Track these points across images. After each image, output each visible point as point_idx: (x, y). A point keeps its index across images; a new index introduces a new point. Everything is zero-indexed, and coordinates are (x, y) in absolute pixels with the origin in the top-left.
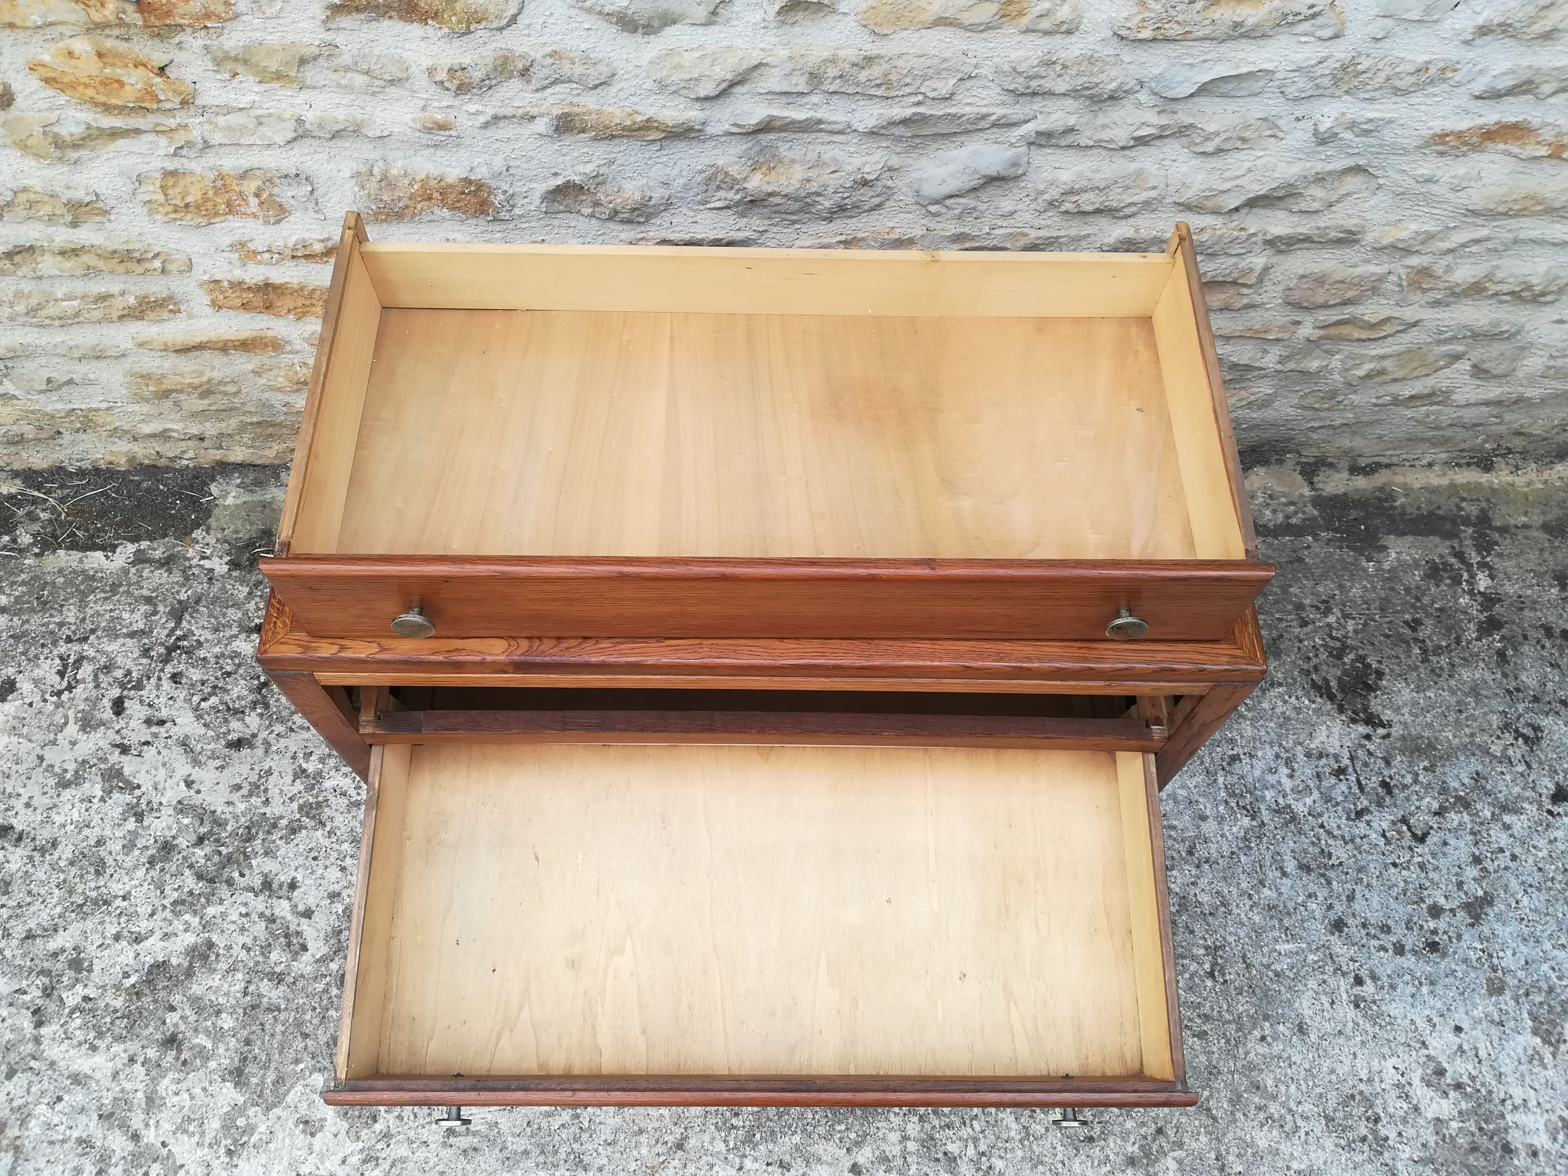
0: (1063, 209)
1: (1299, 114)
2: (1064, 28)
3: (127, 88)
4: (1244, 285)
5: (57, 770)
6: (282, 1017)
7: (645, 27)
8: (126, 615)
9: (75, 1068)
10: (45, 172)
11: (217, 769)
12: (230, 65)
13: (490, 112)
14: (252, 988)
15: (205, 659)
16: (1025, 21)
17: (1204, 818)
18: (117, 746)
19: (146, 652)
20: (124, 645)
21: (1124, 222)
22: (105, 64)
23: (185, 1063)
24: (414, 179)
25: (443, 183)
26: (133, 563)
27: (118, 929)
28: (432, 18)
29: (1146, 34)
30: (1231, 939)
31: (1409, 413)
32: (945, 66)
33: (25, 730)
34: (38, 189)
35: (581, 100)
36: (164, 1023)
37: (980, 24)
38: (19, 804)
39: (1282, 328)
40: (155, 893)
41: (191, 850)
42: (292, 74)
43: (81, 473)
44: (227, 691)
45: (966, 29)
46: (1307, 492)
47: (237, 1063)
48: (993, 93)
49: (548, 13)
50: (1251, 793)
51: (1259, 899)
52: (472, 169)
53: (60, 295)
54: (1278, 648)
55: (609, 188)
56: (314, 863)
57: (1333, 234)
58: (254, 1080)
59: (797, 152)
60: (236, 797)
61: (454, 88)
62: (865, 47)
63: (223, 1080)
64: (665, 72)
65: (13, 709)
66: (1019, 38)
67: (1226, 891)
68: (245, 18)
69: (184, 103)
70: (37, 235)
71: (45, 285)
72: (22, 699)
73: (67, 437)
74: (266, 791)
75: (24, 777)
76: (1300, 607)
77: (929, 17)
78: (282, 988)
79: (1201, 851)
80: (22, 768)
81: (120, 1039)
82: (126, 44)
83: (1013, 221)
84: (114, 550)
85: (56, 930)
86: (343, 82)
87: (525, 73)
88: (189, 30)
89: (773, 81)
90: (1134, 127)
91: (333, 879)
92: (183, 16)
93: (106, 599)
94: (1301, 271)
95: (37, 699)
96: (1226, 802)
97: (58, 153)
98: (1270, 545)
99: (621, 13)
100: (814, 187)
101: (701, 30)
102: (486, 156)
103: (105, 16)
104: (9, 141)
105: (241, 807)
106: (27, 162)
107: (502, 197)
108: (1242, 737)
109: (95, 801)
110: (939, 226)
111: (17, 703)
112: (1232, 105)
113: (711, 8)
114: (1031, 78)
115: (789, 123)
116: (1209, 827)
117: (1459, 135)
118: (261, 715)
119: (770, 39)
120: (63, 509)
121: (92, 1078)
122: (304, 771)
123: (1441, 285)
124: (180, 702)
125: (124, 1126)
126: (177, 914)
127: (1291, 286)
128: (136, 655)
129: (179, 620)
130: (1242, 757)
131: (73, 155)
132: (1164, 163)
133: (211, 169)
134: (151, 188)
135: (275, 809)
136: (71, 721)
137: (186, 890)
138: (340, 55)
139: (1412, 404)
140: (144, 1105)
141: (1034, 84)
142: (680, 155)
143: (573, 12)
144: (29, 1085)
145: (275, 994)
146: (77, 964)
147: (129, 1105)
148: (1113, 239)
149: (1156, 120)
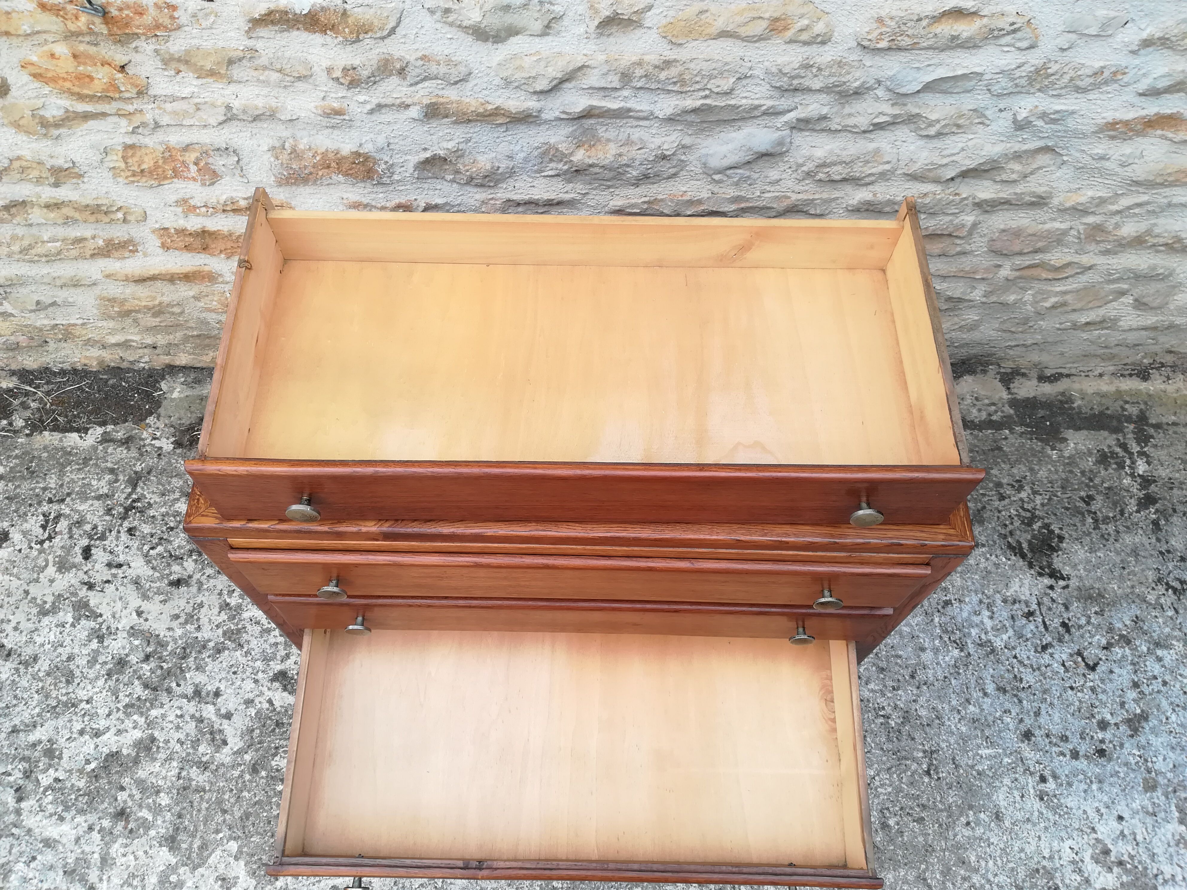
0: (818, 177)
1: (1001, 106)
2: (819, 39)
3: (96, 82)
4: (957, 237)
5: (39, 601)
6: (207, 797)
7: (494, 37)
8: (94, 483)
9: (47, 834)
10: (34, 145)
11: (161, 602)
12: (174, 65)
13: (375, 101)
14: (184, 773)
15: (153, 517)
16: (789, 34)
17: (923, 649)
18: (85, 584)
19: (109, 511)
20: (92, 505)
21: (865, 189)
22: (79, 63)
23: (131, 831)
24: (316, 152)
25: (339, 156)
26: (101, 442)
27: (83, 726)
28: (330, 29)
29: (883, 44)
30: (944, 745)
31: (1085, 336)
32: (727, 68)
33: (15, 571)
34: (28, 158)
35: (445, 93)
36: (116, 800)
37: (754, 36)
38: (9, 628)
39: (987, 270)
40: (111, 698)
41: (140, 665)
42: (223, 72)
43: (63, 372)
44: (170, 542)
45: (743, 39)
46: (1005, 395)
47: (171, 832)
48: (763, 89)
49: (419, 26)
50: (960, 630)
51: (966, 714)
52: (361, 145)
53: (45, 238)
54: (982, 517)
55: (467, 160)
56: (234, 676)
57: (1027, 199)
58: (184, 846)
59: (611, 134)
60: (175, 624)
61: (347, 83)
62: (665, 53)
63: (161, 846)
64: (510, 72)
65: (7, 554)
66: (784, 47)
67: (940, 707)
68: (186, 28)
69: (140, 93)
70: (28, 193)
71: (34, 230)
72: (14, 546)
73: (52, 345)
74: (198, 619)
75: (13, 607)
76: (999, 485)
77: (713, 31)
78: (207, 774)
79: (921, 676)
80: (12, 600)
81: (81, 812)
82: (95, 48)
83: (778, 187)
84: (86, 431)
85: (35, 726)
86: (261, 78)
87: (402, 72)
88: (143, 38)
89: (593, 79)
90: (873, 116)
91: (248, 689)
92: (138, 27)
93: (79, 469)
94: (1002, 227)
95: (25, 546)
96: (941, 637)
97: (44, 131)
98: (976, 437)
99: (475, 26)
100: (624, 160)
101: (537, 39)
102: (372, 135)
103: (78, 27)
104: (6, 121)
105: (179, 632)
106: (20, 137)
107: (384, 166)
108: (953, 586)
109: (68, 626)
110: (721, 191)
111: (9, 550)
112: (950, 100)
113: (546, 23)
114: (793, 78)
115: (606, 111)
116: (927, 657)
117: (1126, 123)
118: (196, 561)
119: (590, 47)
120: (48, 400)
121: (59, 842)
122: (228, 604)
123: (1111, 238)
124: (134, 550)
125: (83, 880)
126: (128, 715)
127: (994, 238)
128: (101, 513)
129: (135, 486)
130: (953, 602)
131: (55, 132)
132: (896, 143)
133: (161, 143)
134: (115, 158)
135: (205, 634)
136: (51, 564)
137: (135, 696)
138: (260, 57)
139: (1086, 329)
140: (99, 864)
141: (795, 82)
142: (521, 135)
143: (439, 26)
144: (11, 847)
145: (201, 779)
146: (50, 753)
147: (87, 864)
148: (856, 201)
149: (890, 110)
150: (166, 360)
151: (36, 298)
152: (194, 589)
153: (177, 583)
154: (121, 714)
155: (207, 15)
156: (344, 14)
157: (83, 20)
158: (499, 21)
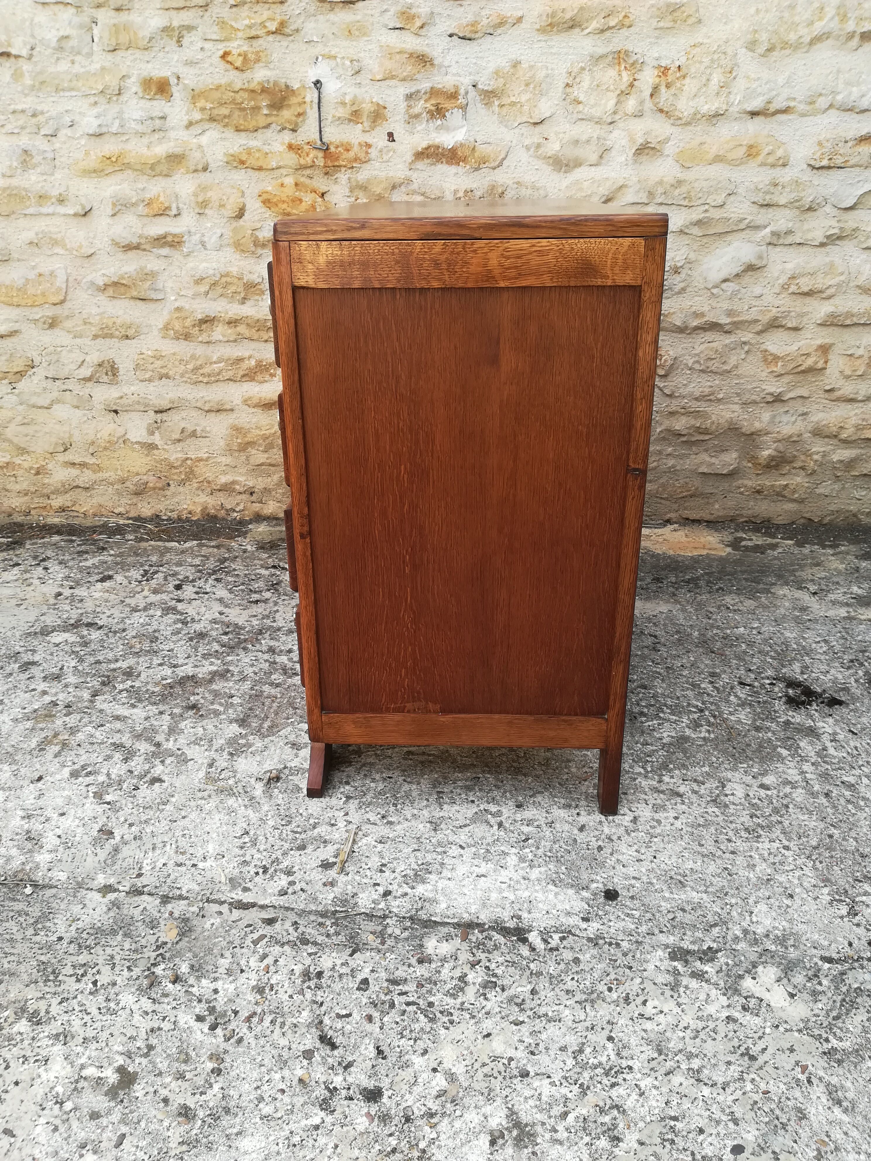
0: (791, 290)
2: (781, 162)
3: (303, 203)
5: (132, 606)
7: (566, 166)
8: (189, 560)
9: (118, 713)
10: (242, 262)
11: (241, 609)
12: (356, 192)
14: (256, 688)
15: (237, 575)
16: (760, 159)
18: (175, 599)
19: (199, 571)
20: (185, 568)
21: (827, 302)
22: (297, 190)
23: (202, 716)
26: (196, 546)
27: (162, 662)
28: (462, 161)
29: (825, 163)
32: (719, 186)
33: (115, 592)
34: (235, 274)
36: (189, 699)
37: (737, 160)
38: (103, 616)
40: (191, 650)
41: (219, 636)
42: (386, 196)
43: (170, 519)
44: (251, 585)
45: (730, 165)
47: (242, 717)
48: (746, 207)
49: (518, 160)
53: (215, 359)
58: (254, 725)
62: (678, 175)
63: (231, 723)
64: (573, 192)
66: (758, 169)
68: (373, 162)
70: (220, 309)
71: (210, 349)
72: (116, 582)
73: (172, 489)
77: (710, 156)
81: (154, 704)
82: (310, 180)
83: (761, 302)
84: (185, 542)
85: (117, 661)
86: (410, 200)
87: (502, 194)
88: (344, 169)
89: (629, 197)
90: (825, 230)
92: (343, 161)
93: (177, 555)
95: (125, 582)
99: (555, 156)
101: (593, 169)
103: (306, 162)
104: (232, 241)
105: (256, 623)
106: (235, 256)
109: (156, 617)
110: (719, 305)
113: (600, 154)
114: (767, 193)
118: (273, 593)
119: (629, 171)
120: (156, 528)
121: (129, 718)
124: (219, 587)
125: (149, 740)
126: (205, 659)
128: (193, 572)
129: (223, 563)
132: (845, 257)
136: (146, 590)
137: (213, 650)
138: (413, 184)
140: (166, 732)
141: (768, 197)
143: (531, 159)
144: (81, 719)
145: (273, 691)
146: (129, 673)
147: (155, 731)
148: (822, 314)
149: (837, 225)
150: (257, 507)
151: (183, 425)
152: (272, 605)
153: (257, 602)
154: (199, 658)
155: (389, 151)
156: (474, 149)
157: (311, 156)
158: (571, 153)
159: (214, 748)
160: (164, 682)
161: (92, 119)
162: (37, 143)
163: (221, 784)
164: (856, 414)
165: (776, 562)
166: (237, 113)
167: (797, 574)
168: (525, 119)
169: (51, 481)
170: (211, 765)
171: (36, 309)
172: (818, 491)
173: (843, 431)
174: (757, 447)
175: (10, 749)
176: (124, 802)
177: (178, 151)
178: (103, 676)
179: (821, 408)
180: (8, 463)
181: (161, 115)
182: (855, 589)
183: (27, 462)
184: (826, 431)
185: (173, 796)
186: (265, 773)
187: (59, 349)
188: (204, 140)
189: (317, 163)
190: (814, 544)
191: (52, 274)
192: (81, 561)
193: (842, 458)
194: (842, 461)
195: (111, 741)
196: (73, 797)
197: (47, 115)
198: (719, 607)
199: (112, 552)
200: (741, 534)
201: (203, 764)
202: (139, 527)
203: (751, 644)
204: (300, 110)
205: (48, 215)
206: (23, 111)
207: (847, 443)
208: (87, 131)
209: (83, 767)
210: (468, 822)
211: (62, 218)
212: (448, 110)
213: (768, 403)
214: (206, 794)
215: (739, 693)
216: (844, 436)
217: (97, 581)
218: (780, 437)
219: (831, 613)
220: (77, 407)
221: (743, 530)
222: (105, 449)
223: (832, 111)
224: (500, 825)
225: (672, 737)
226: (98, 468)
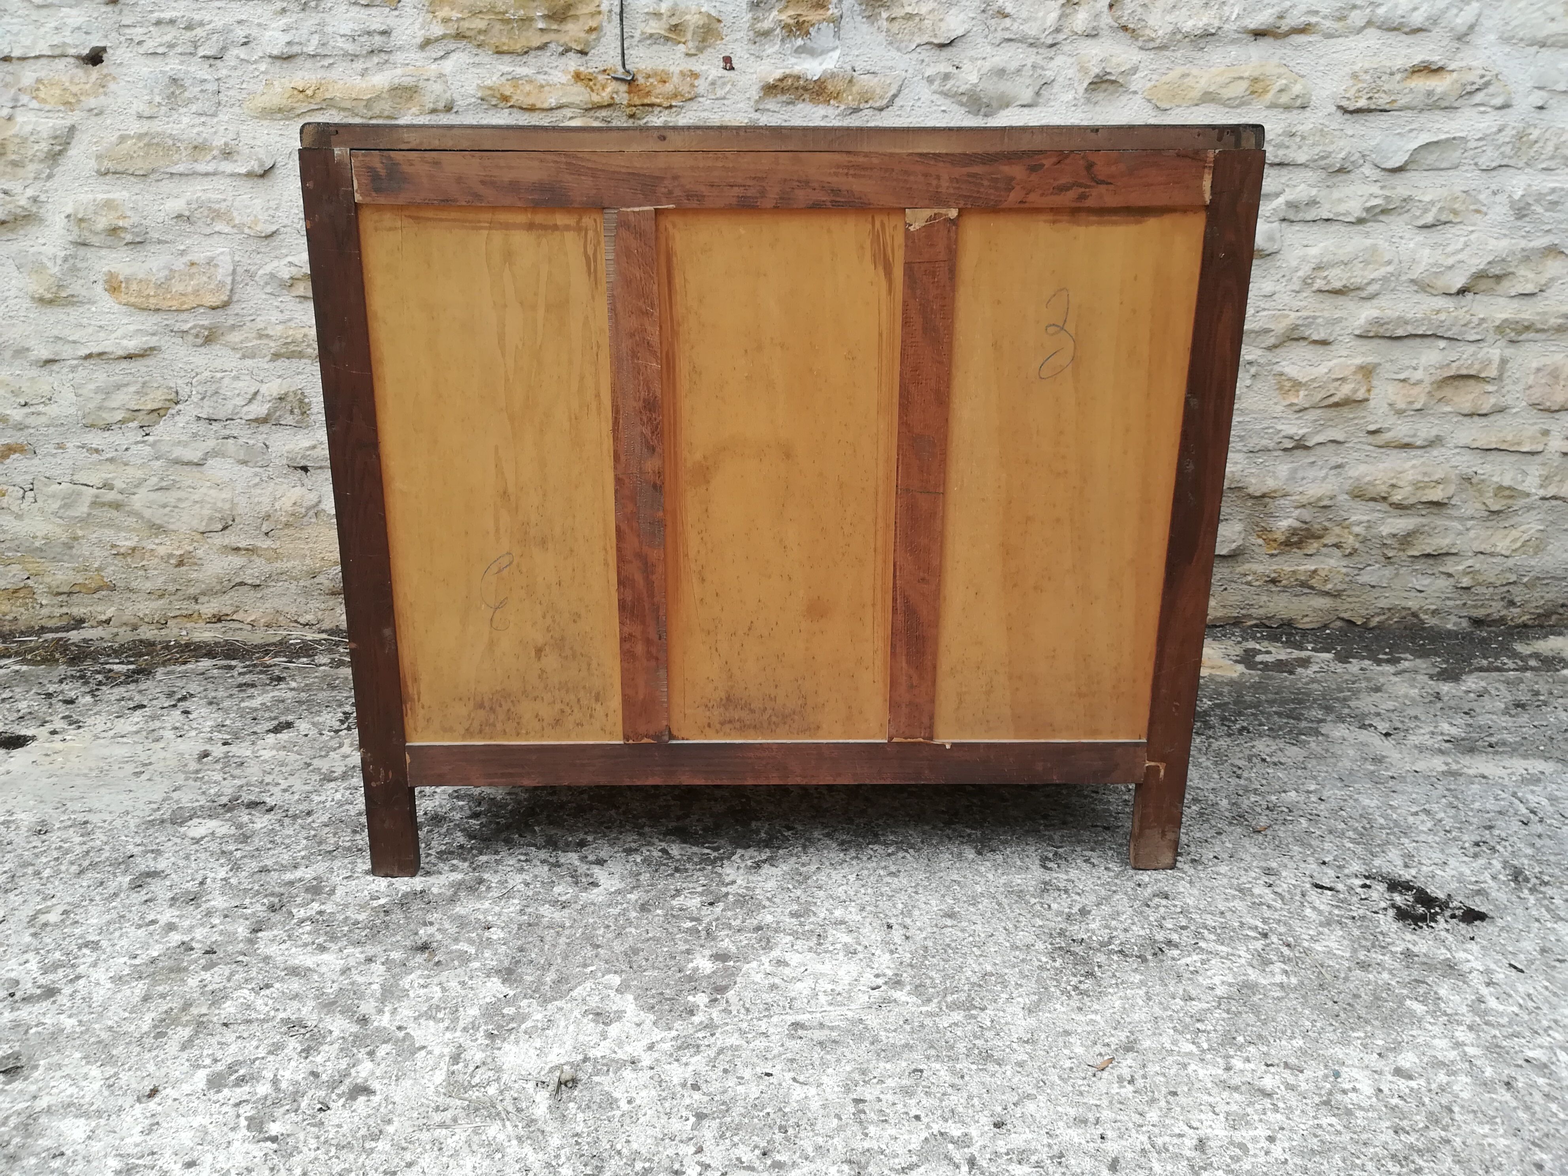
0: (1316, 286)
1: (1494, 187)
2: (1299, 102)
4: (1486, 380)
7: (986, 106)
9: (295, 962)
14: (529, 910)
16: (1269, 97)
21: (1368, 304)
23: (438, 963)
28: (834, 98)
29: (1362, 103)
33: (296, 749)
36: (416, 934)
37: (1236, 98)
39: (1533, 438)
41: (465, 820)
45: (1225, 106)
47: (506, 964)
49: (916, 98)
57: (1553, 321)
58: (528, 978)
63: (488, 977)
65: (288, 737)
66: (1265, 113)
68: (702, 98)
72: (298, 732)
77: (1196, 94)
78: (567, 912)
81: (357, 943)
83: (1273, 303)
85: (296, 867)
90: (1364, 199)
92: (657, 97)
94: (1535, 365)
99: (971, 90)
101: (1026, 111)
103: (602, 98)
111: (292, 735)
112: (1441, 178)
113: (1036, 89)
114: (1280, 146)
119: (1077, 117)
121: (314, 971)
125: (348, 1012)
127: (1530, 383)
132: (1393, 240)
140: (378, 995)
141: (1281, 152)
143: (932, 95)
144: (232, 974)
145: (558, 916)
146: (316, 889)
147: (358, 994)
148: (1362, 321)
149: (1381, 192)
155: (724, 84)
156: (850, 81)
157: (609, 89)
158: (992, 88)
159: (461, 1025)
160: (375, 903)
161: (278, 34)
162: (192, 69)
163: (474, 1094)
164: (1413, 467)
165: (1315, 686)
166: (498, 26)
167: (1352, 704)
168: (926, 39)
169: (201, 576)
170: (456, 1059)
171: (184, 316)
172: (1361, 579)
173: (1396, 491)
174: (1271, 515)
175: (104, 1035)
176: (301, 1136)
177: (408, 81)
178: (273, 894)
179: (1363, 457)
180: (134, 549)
181: (384, 27)
182: (1445, 727)
183: (164, 547)
184: (1372, 492)
185: (390, 1122)
186: (552, 1070)
187: (219, 375)
188: (448, 66)
189: (617, 101)
190: (1363, 658)
191: (210, 262)
192: (243, 700)
193: (1394, 531)
194: (1394, 536)
195: (282, 1015)
196: (211, 1128)
197: (208, 27)
198: (1250, 760)
199: (293, 684)
200: (1251, 645)
201: (442, 1056)
202: (337, 644)
203: (1313, 818)
204: (593, 24)
205: (207, 174)
206: (172, 22)
207: (1400, 507)
208: (268, 51)
209: (232, 1068)
210: (915, 1159)
211: (228, 180)
212: (813, 25)
213: (1285, 450)
214: (448, 1115)
215: (1317, 903)
216: (1397, 497)
217: (269, 731)
218: (1304, 500)
219: (1420, 766)
220: (245, 463)
221: (1254, 638)
222: (287, 525)
223: (1371, 31)
224: (972, 1162)
225: (1230, 985)
226: (277, 556)
